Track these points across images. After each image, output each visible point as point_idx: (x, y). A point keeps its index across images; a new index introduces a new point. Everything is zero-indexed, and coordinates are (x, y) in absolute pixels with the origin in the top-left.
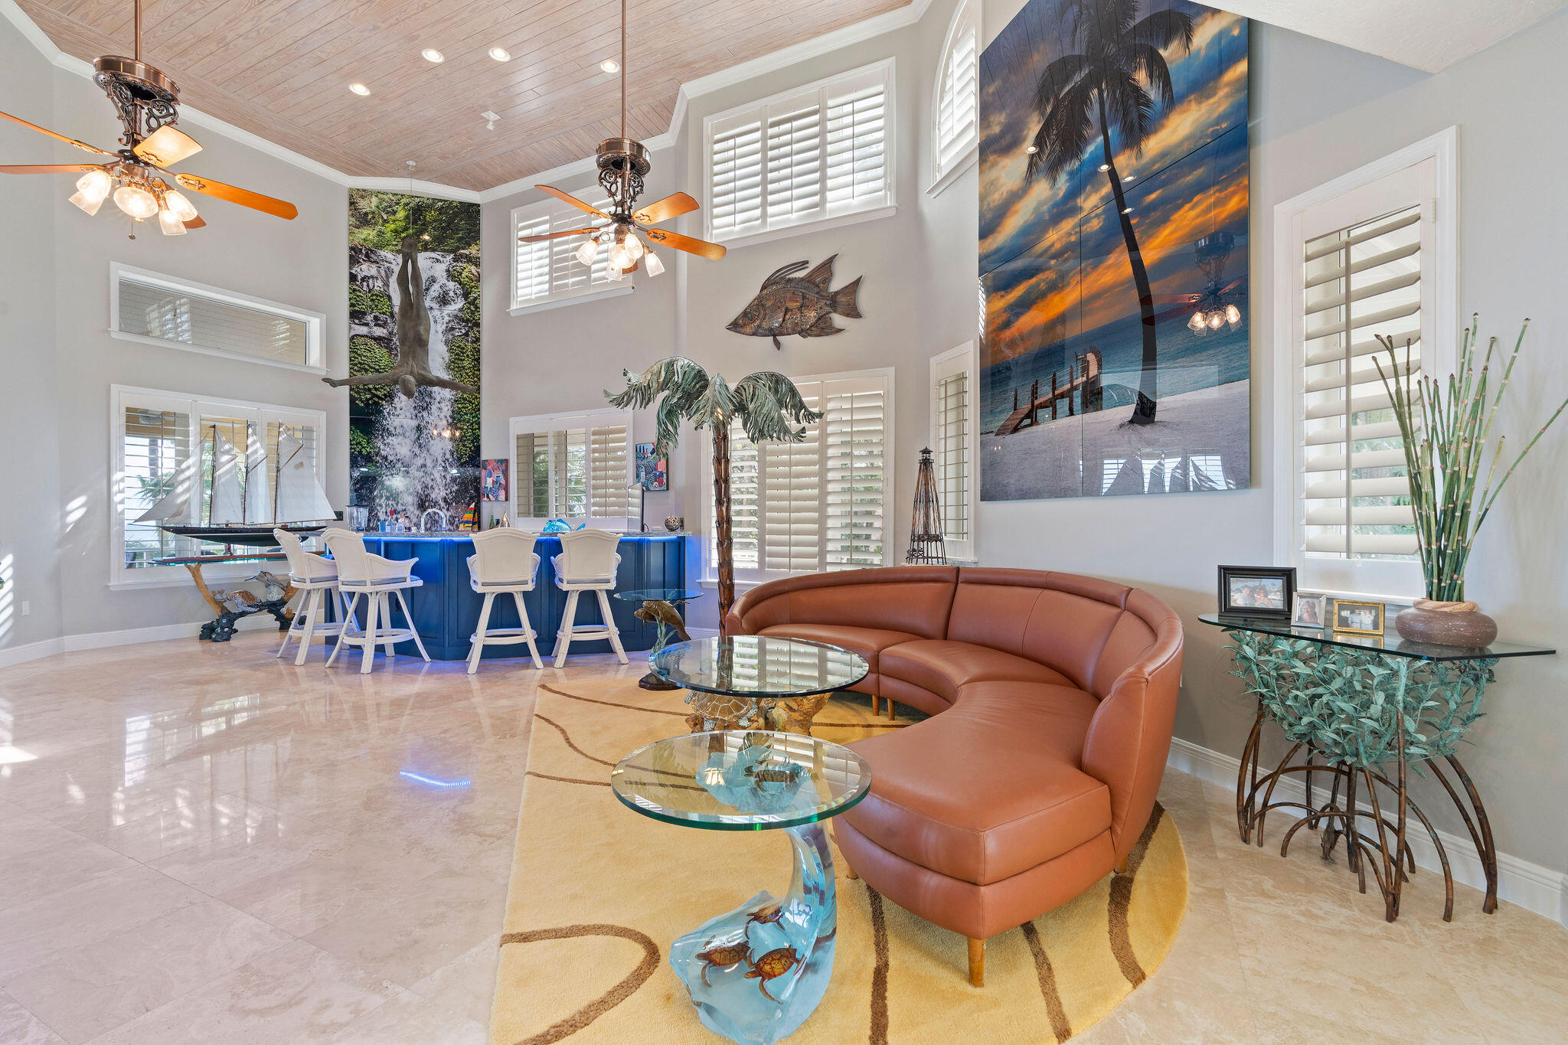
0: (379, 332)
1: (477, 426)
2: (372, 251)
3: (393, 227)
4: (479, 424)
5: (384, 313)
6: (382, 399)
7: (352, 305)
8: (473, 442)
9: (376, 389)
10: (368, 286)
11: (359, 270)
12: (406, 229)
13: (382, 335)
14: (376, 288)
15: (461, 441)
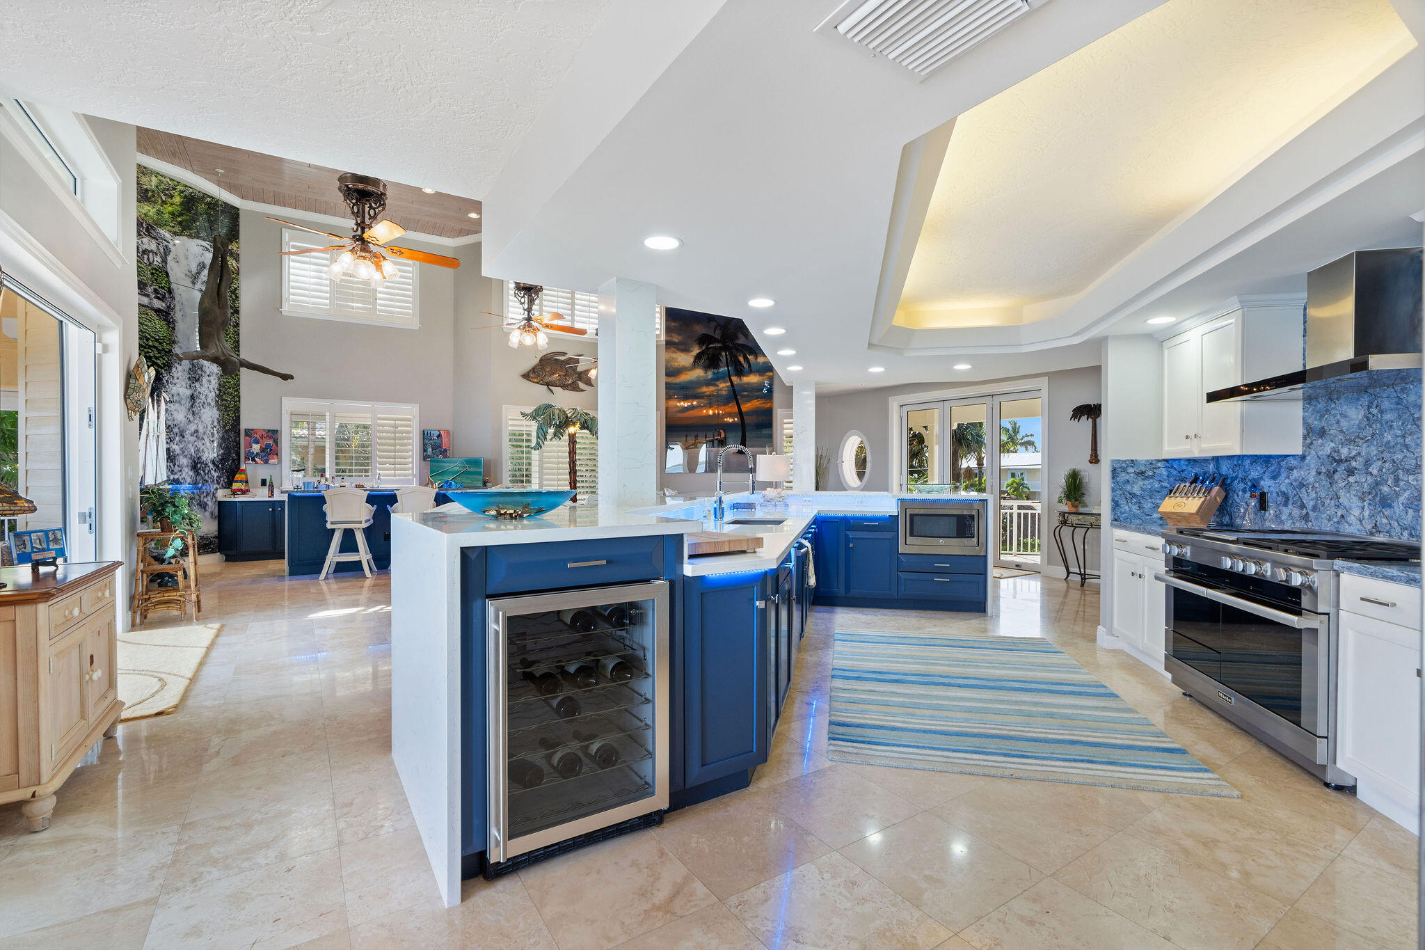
0: (158, 304)
1: (237, 399)
2: (152, 227)
3: (170, 209)
4: (239, 397)
5: (162, 288)
6: (162, 368)
7: (139, 277)
8: (234, 412)
9: (157, 358)
10: (148, 259)
12: (181, 214)
13: (161, 308)
14: (155, 263)
15: (225, 411)
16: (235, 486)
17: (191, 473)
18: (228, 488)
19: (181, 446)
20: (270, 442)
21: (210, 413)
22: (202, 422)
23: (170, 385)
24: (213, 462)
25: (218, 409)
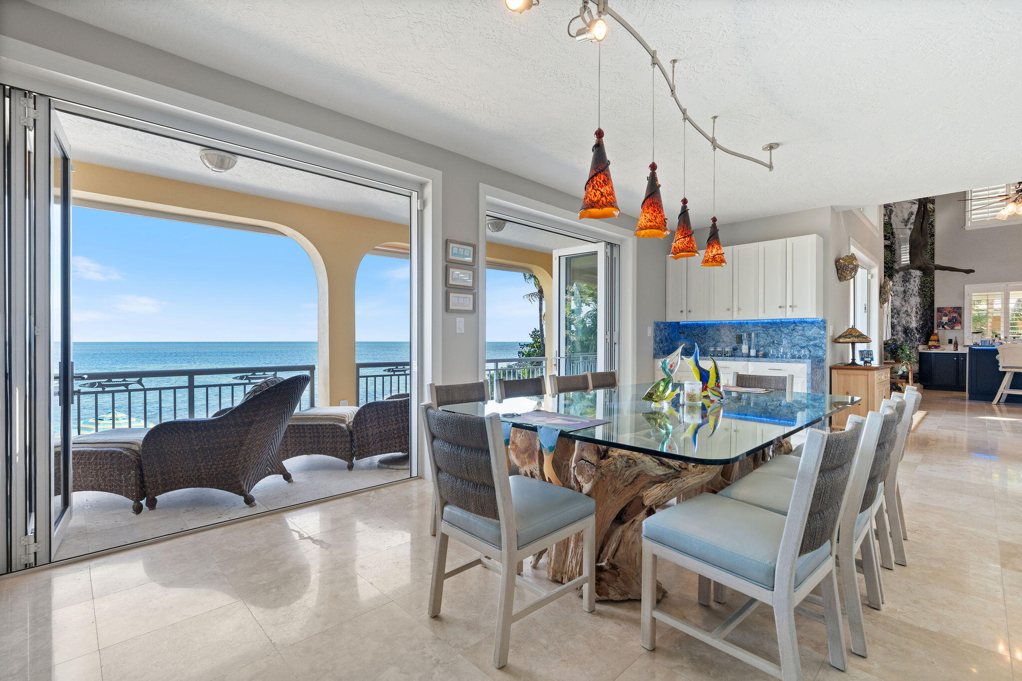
1: (932, 290)
4: (934, 288)
5: (889, 233)
8: (930, 298)
13: (888, 244)
15: (925, 298)
16: (930, 343)
17: (903, 335)
18: (926, 345)
19: (898, 320)
20: (956, 315)
21: (915, 300)
22: (910, 305)
24: (916, 329)
25: (920, 297)
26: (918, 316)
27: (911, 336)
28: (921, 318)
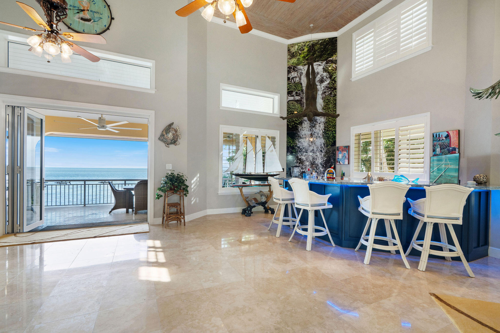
0: (297, 98)
1: (334, 132)
2: (295, 67)
3: (303, 55)
5: (299, 90)
6: (298, 124)
7: (288, 89)
8: (333, 139)
9: (296, 121)
10: (294, 81)
11: (291, 75)
12: (307, 55)
13: (298, 99)
14: (296, 81)
15: (328, 139)
19: (306, 157)
20: (345, 152)
21: (320, 141)
22: (316, 145)
23: (301, 131)
25: (324, 139)
26: (323, 154)
27: (317, 169)
28: (325, 156)
